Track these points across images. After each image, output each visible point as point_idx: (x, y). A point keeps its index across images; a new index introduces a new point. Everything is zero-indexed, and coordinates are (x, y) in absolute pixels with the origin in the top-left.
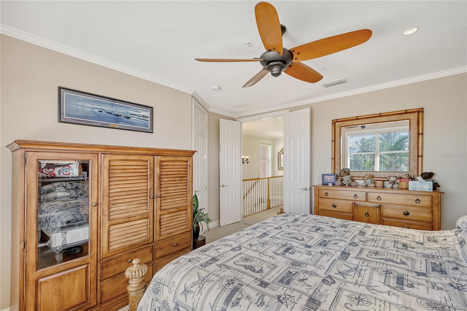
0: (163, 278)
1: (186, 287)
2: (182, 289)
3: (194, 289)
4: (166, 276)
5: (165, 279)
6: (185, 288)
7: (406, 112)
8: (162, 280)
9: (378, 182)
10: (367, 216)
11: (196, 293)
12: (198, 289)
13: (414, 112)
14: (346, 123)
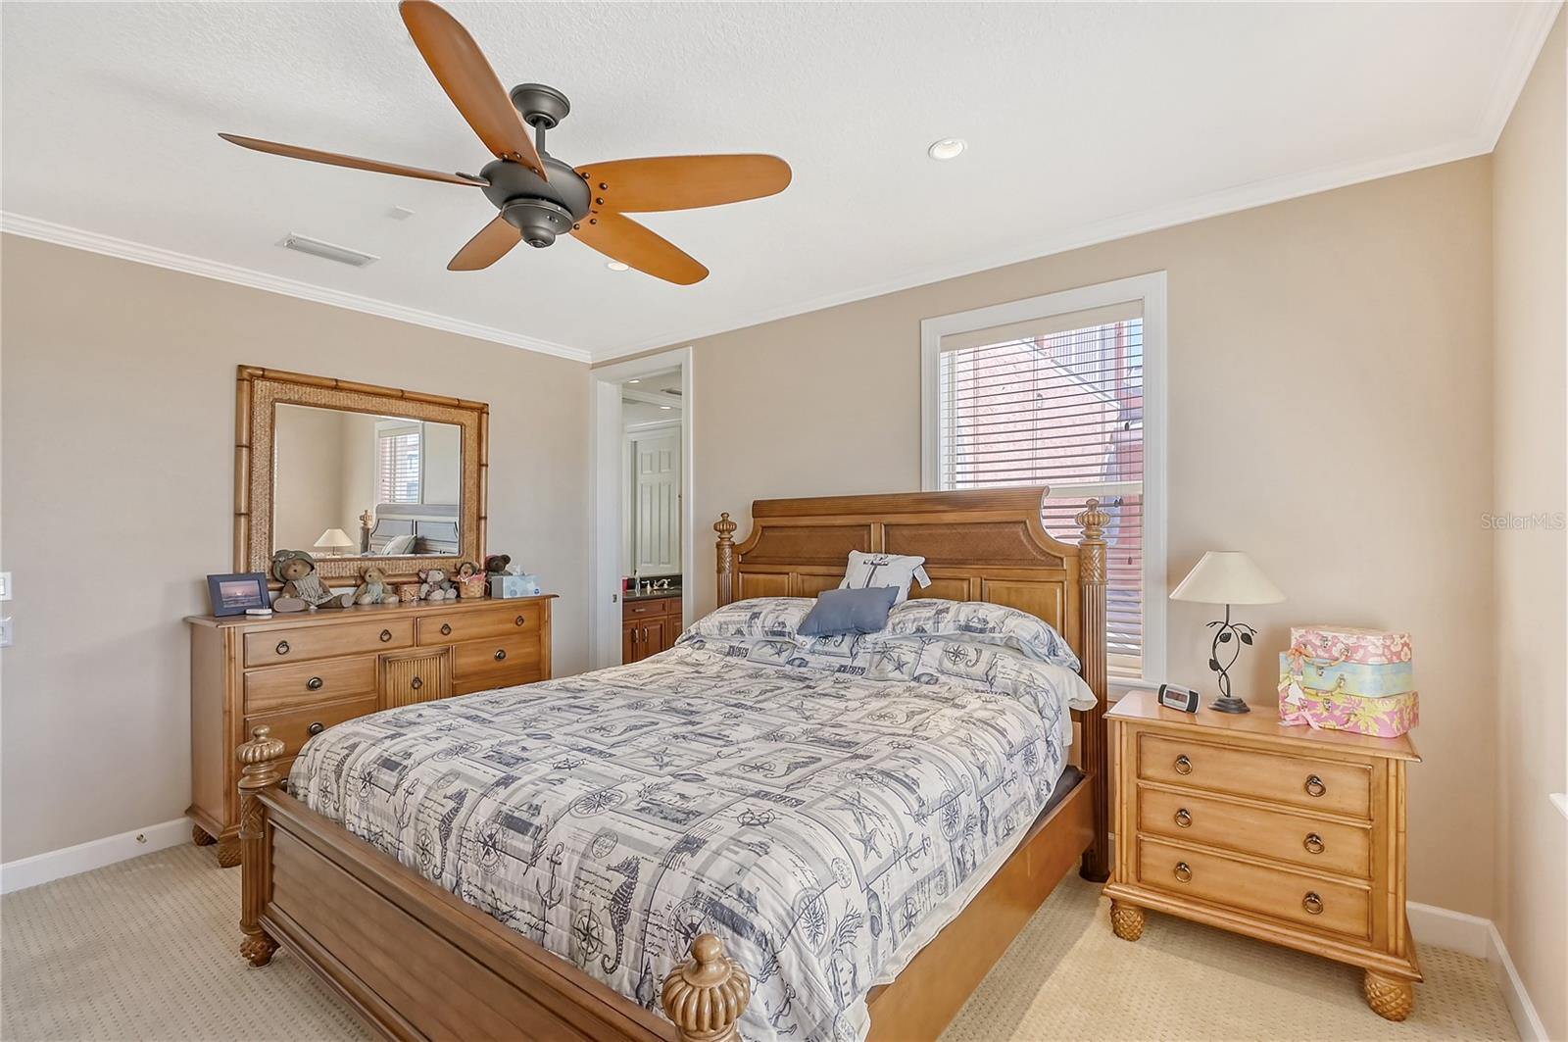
0: (807, 885)
1: (860, 837)
2: (858, 848)
3: (870, 826)
4: (808, 874)
5: (813, 881)
6: (860, 840)
7: (459, 405)
8: (811, 892)
9: (405, 587)
10: (417, 689)
11: (880, 826)
12: (874, 819)
13: (472, 409)
14: (295, 392)
